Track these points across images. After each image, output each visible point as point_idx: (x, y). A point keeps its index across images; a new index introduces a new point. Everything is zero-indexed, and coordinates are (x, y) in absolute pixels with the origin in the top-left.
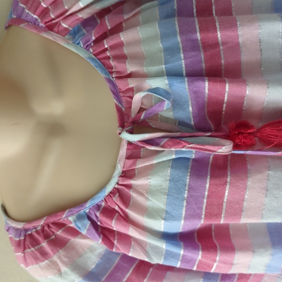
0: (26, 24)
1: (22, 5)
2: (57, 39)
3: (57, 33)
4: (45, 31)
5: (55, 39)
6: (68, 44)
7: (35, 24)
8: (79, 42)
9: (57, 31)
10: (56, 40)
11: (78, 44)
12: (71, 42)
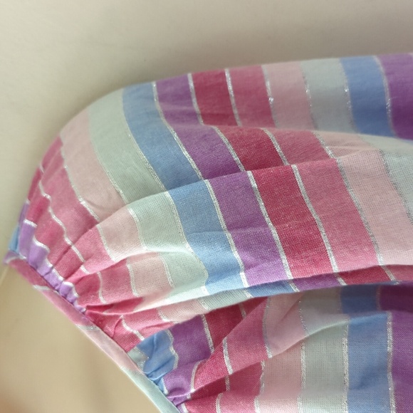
0: (47, 289)
1: (39, 244)
2: (111, 351)
3: (112, 338)
4: (87, 324)
5: (105, 349)
6: (135, 373)
7: (65, 297)
8: (160, 379)
9: (113, 333)
10: (109, 353)
11: (157, 383)
12: (141, 372)
